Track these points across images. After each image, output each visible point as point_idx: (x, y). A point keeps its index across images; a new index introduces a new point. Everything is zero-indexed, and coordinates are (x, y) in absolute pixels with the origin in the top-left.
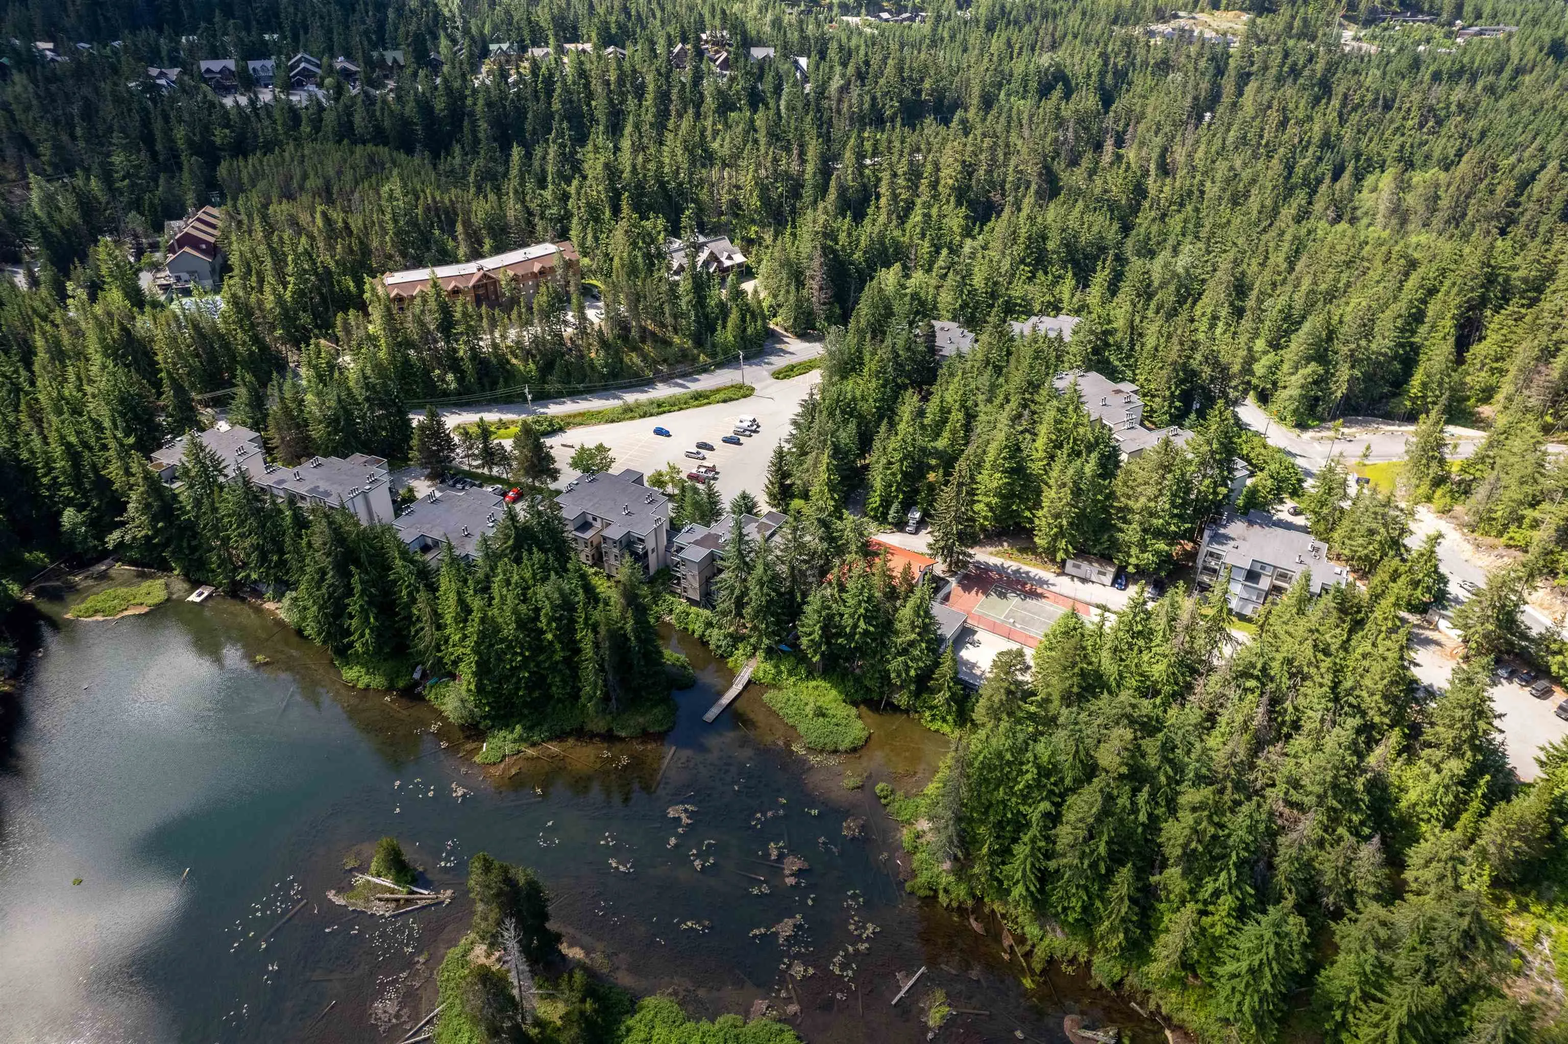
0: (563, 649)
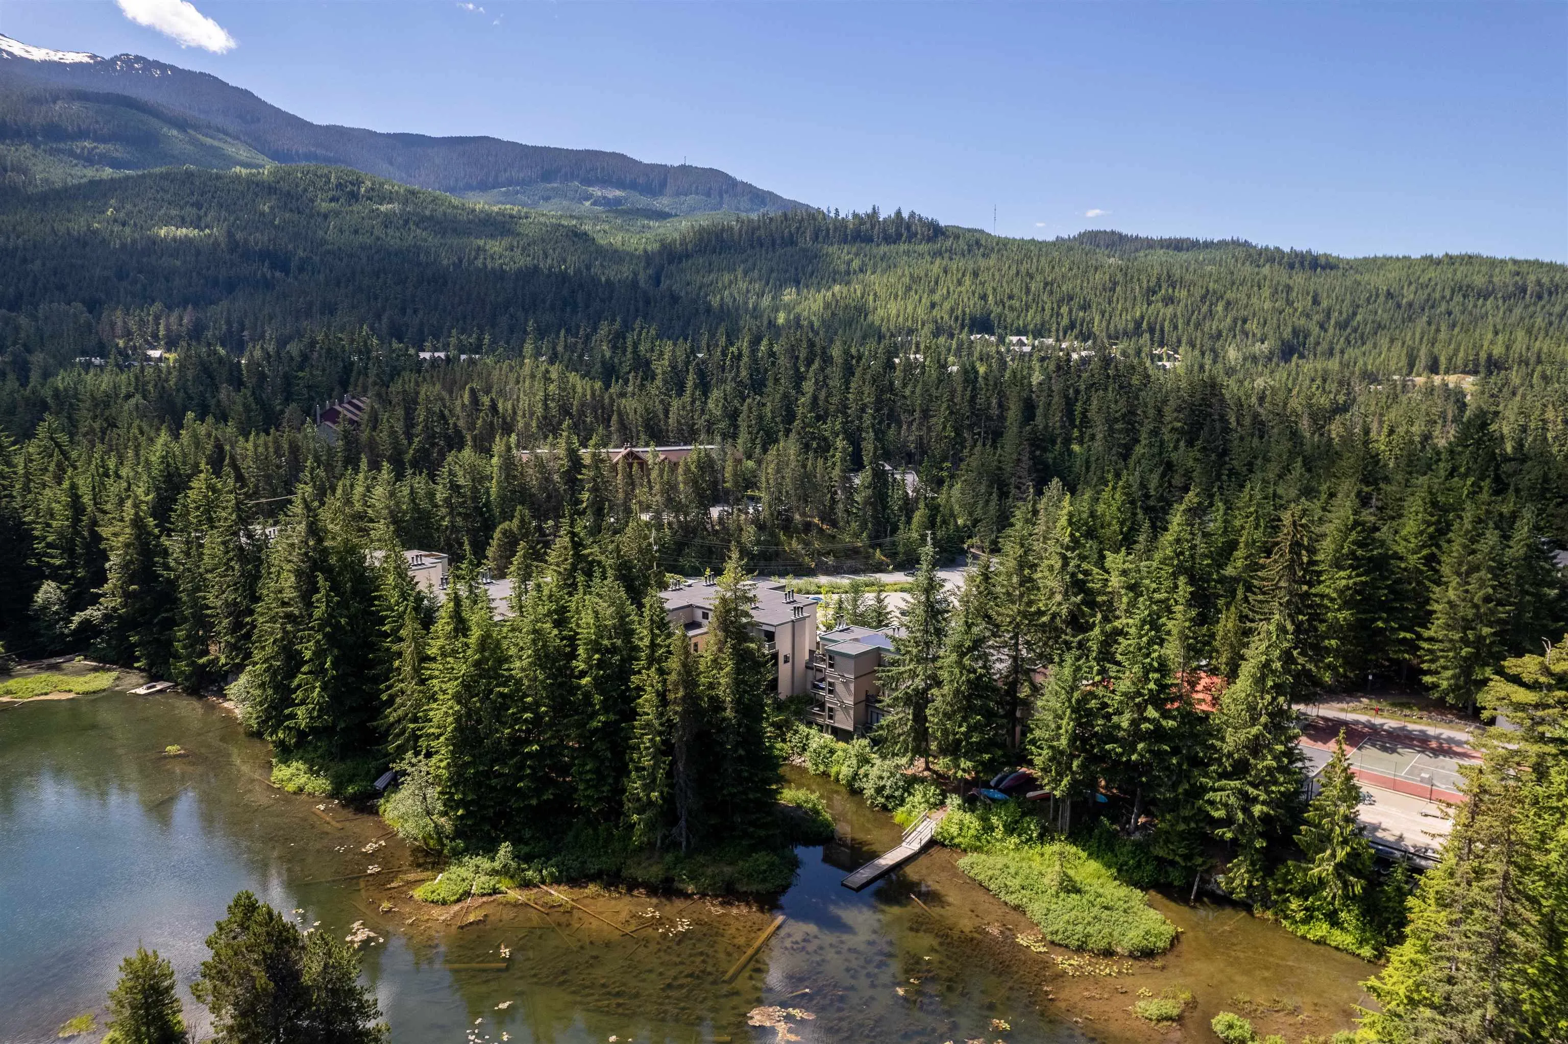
0: (606, 709)
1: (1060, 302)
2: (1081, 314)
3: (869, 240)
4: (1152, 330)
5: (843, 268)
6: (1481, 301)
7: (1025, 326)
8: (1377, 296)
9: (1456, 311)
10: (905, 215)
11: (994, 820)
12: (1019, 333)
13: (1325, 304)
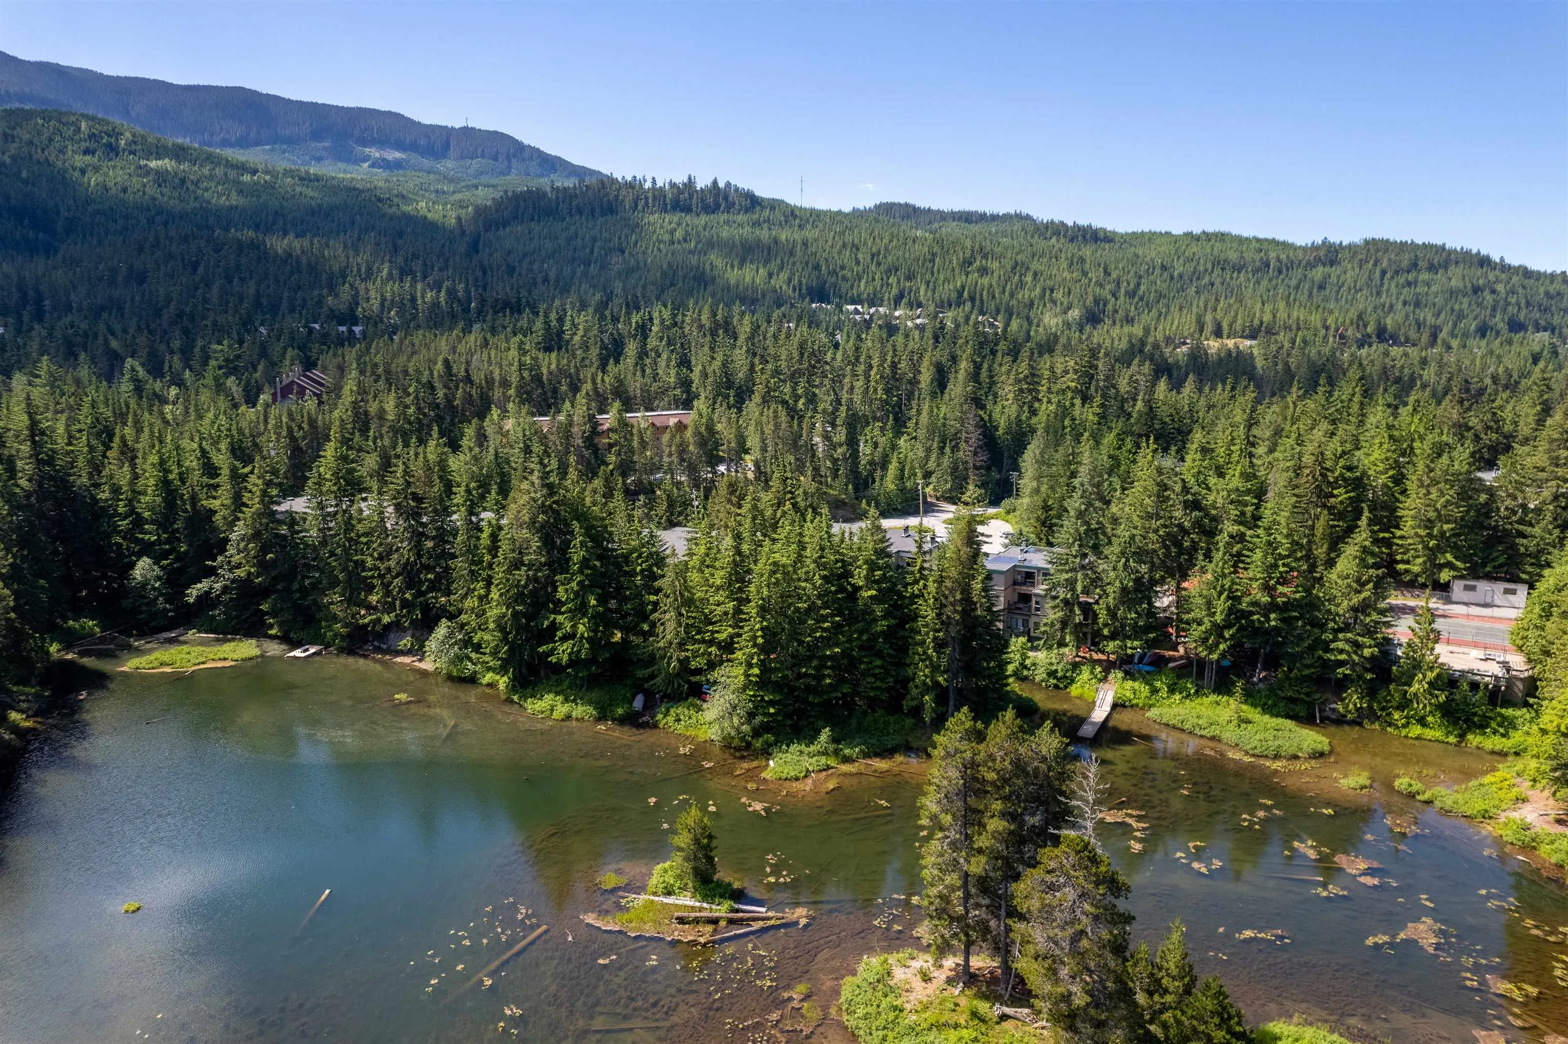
1: (888, 272)
2: (908, 284)
3: (688, 210)
4: (972, 299)
5: (667, 237)
6: (1235, 275)
7: (859, 296)
8: (1154, 268)
9: (1217, 282)
10: (721, 185)
11: (1158, 684)
12: (853, 302)
13: (1114, 275)
